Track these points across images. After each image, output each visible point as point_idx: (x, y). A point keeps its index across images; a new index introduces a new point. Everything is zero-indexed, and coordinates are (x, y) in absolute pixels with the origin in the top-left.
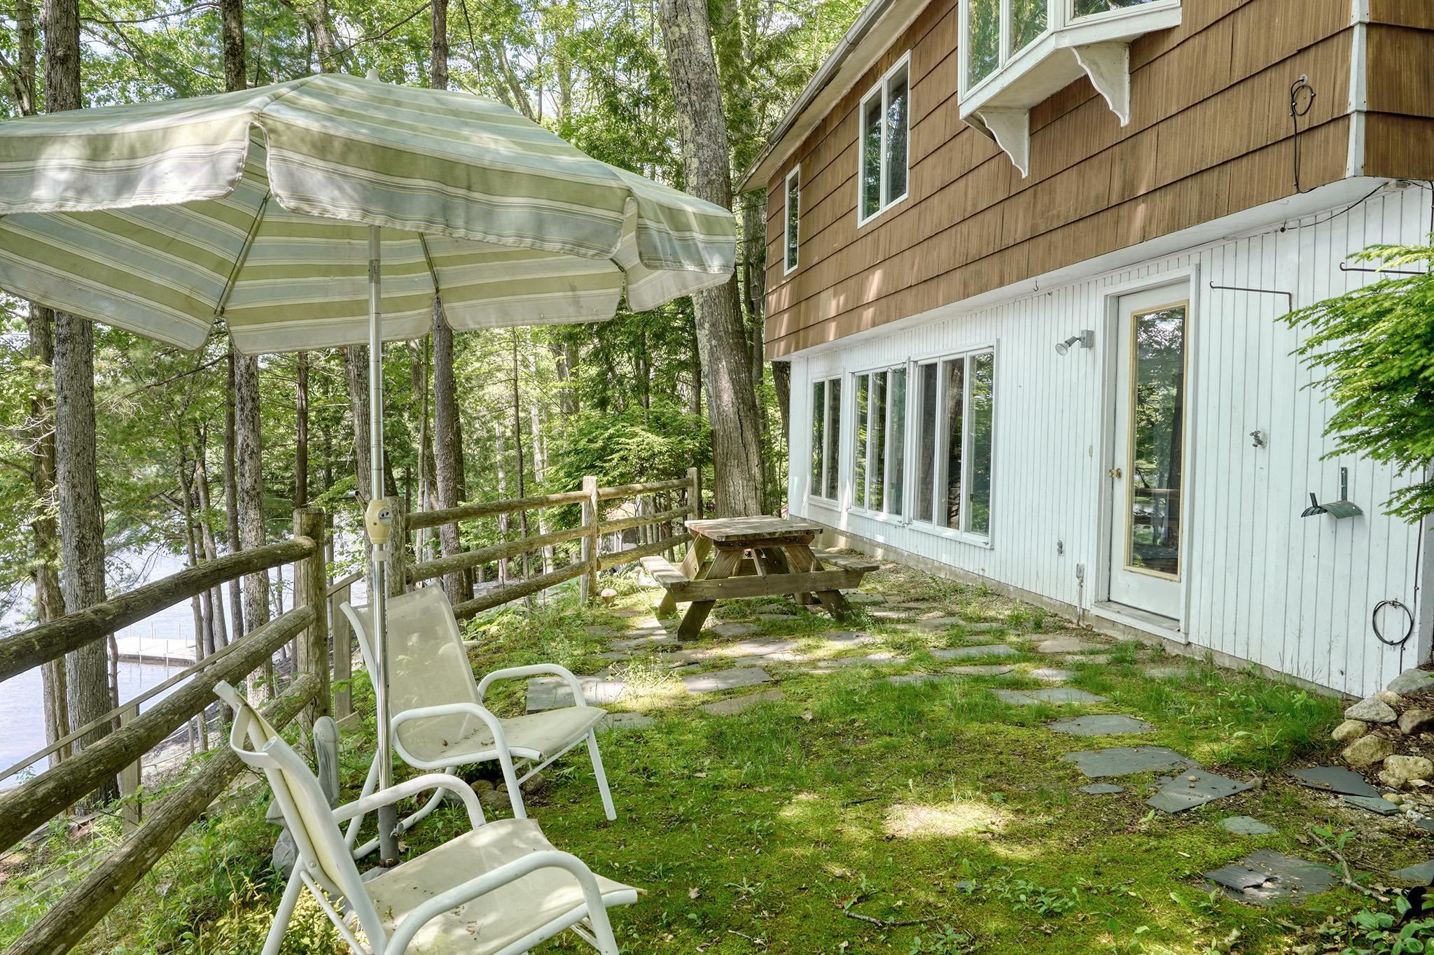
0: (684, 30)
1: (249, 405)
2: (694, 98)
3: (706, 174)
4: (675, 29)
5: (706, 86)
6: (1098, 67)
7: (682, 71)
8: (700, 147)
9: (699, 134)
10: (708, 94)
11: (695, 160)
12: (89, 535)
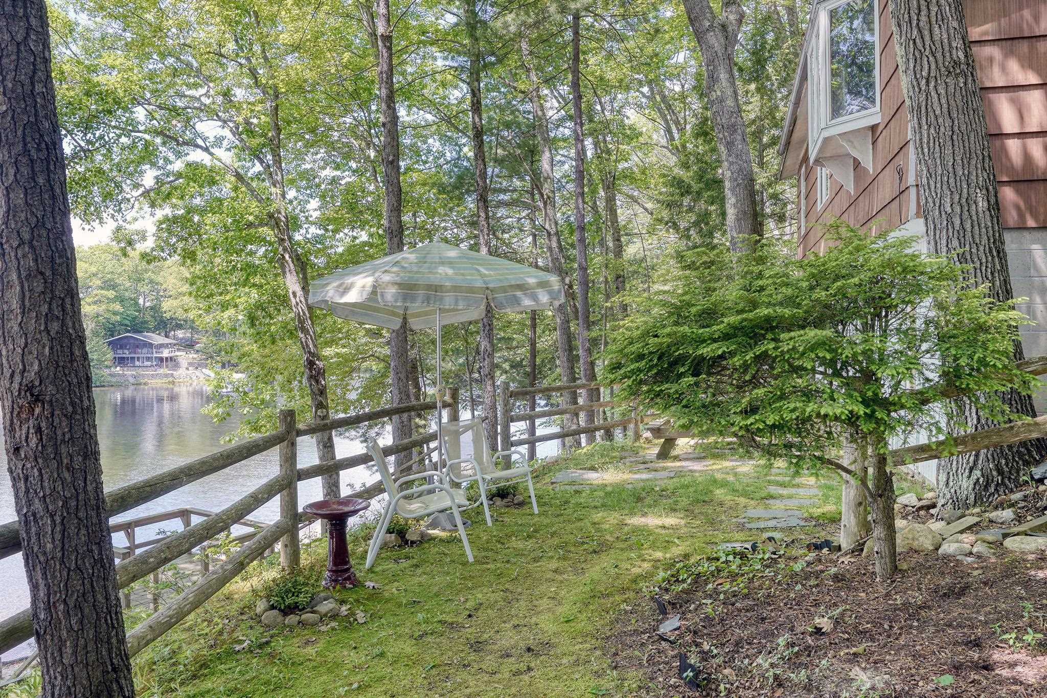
0: (719, 93)
1: (487, 328)
2: (726, 134)
3: (736, 180)
4: (713, 93)
5: (733, 126)
6: (852, 143)
7: (719, 119)
8: (731, 163)
9: (730, 156)
10: (735, 131)
11: (729, 172)
12: (404, 398)
